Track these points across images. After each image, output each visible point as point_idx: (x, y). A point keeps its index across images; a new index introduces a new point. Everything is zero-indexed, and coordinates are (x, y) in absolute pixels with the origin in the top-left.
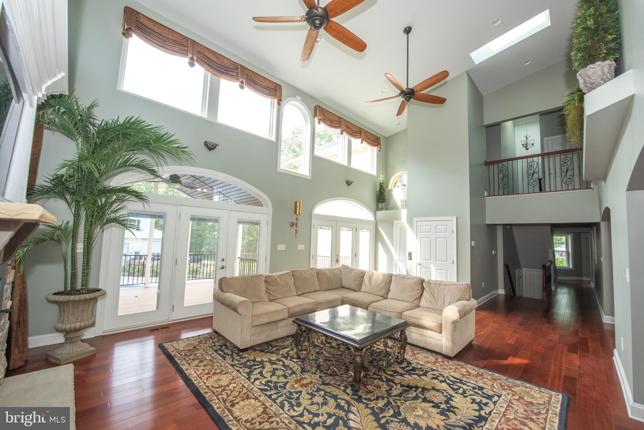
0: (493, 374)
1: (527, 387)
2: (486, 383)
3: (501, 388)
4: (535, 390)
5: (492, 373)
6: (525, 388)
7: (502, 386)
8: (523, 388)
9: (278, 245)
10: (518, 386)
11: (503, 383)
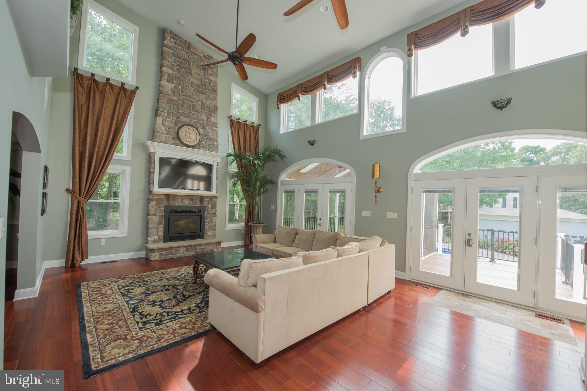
0: (168, 342)
1: (130, 353)
2: (161, 331)
3: (147, 335)
4: (121, 355)
5: (170, 343)
6: (130, 350)
7: (148, 337)
8: (132, 349)
9: (363, 212)
10: (137, 348)
11: (150, 341)
